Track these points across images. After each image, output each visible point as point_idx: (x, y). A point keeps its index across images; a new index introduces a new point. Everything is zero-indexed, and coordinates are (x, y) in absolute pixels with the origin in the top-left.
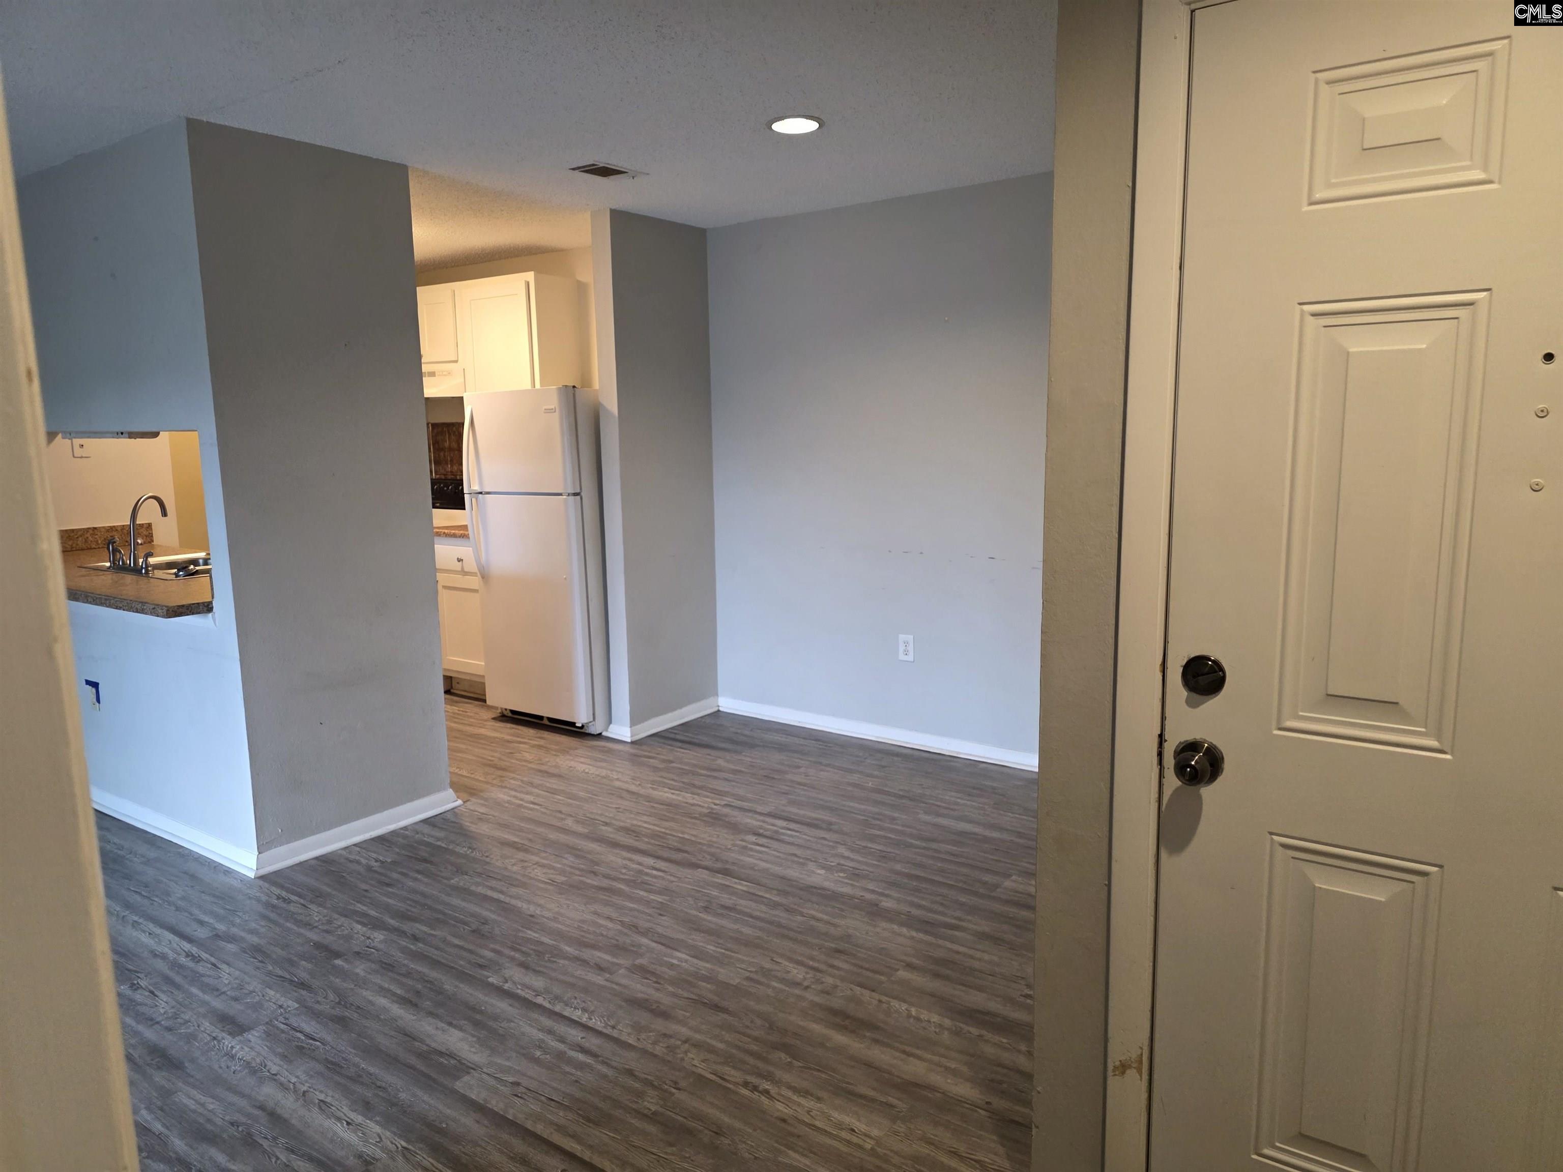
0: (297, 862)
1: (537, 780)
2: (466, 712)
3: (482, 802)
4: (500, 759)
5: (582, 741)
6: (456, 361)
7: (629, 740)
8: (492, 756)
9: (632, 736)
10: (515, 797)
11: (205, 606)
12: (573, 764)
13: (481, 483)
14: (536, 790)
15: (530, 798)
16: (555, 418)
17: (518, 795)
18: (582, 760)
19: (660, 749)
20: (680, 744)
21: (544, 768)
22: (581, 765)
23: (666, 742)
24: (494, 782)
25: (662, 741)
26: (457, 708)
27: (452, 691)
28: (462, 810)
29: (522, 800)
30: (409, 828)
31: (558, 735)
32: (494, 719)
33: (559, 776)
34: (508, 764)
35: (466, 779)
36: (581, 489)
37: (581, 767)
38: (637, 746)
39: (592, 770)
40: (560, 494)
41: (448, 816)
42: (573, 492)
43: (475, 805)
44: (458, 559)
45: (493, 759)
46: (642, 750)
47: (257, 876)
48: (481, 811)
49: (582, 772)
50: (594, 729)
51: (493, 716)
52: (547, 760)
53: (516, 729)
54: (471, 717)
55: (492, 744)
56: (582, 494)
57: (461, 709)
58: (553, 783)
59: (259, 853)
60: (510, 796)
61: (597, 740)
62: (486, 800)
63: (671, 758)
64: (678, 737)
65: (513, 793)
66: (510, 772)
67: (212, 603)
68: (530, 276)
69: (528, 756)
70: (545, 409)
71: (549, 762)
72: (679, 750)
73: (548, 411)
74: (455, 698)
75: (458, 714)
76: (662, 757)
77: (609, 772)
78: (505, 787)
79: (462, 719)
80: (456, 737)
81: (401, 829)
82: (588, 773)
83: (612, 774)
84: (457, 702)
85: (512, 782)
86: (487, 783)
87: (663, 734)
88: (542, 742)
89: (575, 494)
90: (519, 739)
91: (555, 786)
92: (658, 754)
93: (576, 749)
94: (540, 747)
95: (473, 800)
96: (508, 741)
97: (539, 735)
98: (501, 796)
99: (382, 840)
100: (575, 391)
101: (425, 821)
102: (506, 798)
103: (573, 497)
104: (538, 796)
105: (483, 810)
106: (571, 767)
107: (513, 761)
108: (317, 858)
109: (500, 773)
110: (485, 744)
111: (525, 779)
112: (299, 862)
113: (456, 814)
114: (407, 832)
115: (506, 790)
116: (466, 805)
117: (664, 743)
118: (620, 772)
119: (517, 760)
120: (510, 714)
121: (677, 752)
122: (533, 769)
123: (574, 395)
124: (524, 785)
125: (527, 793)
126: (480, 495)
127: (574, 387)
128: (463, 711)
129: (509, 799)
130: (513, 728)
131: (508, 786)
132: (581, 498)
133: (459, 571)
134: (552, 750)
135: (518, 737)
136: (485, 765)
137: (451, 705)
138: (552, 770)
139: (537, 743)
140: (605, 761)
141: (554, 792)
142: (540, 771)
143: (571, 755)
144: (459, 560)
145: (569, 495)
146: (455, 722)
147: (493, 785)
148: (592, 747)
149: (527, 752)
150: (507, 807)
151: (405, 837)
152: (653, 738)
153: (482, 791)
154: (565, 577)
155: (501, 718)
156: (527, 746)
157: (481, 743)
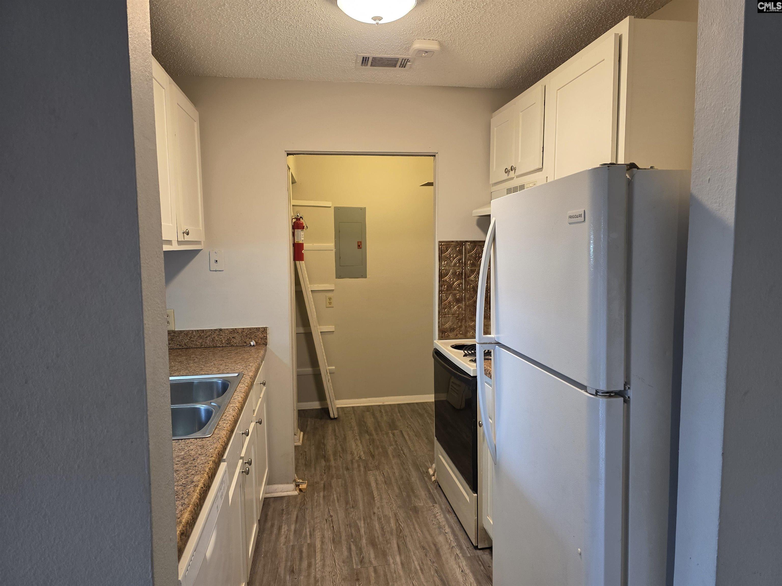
6: (540, 169)
13: (497, 330)
16: (584, 233)
36: (627, 383)
40: (583, 387)
42: (608, 388)
56: (631, 393)
89: (609, 394)
123: (630, 185)
127: (633, 168)
132: (627, 401)
145: (597, 394)
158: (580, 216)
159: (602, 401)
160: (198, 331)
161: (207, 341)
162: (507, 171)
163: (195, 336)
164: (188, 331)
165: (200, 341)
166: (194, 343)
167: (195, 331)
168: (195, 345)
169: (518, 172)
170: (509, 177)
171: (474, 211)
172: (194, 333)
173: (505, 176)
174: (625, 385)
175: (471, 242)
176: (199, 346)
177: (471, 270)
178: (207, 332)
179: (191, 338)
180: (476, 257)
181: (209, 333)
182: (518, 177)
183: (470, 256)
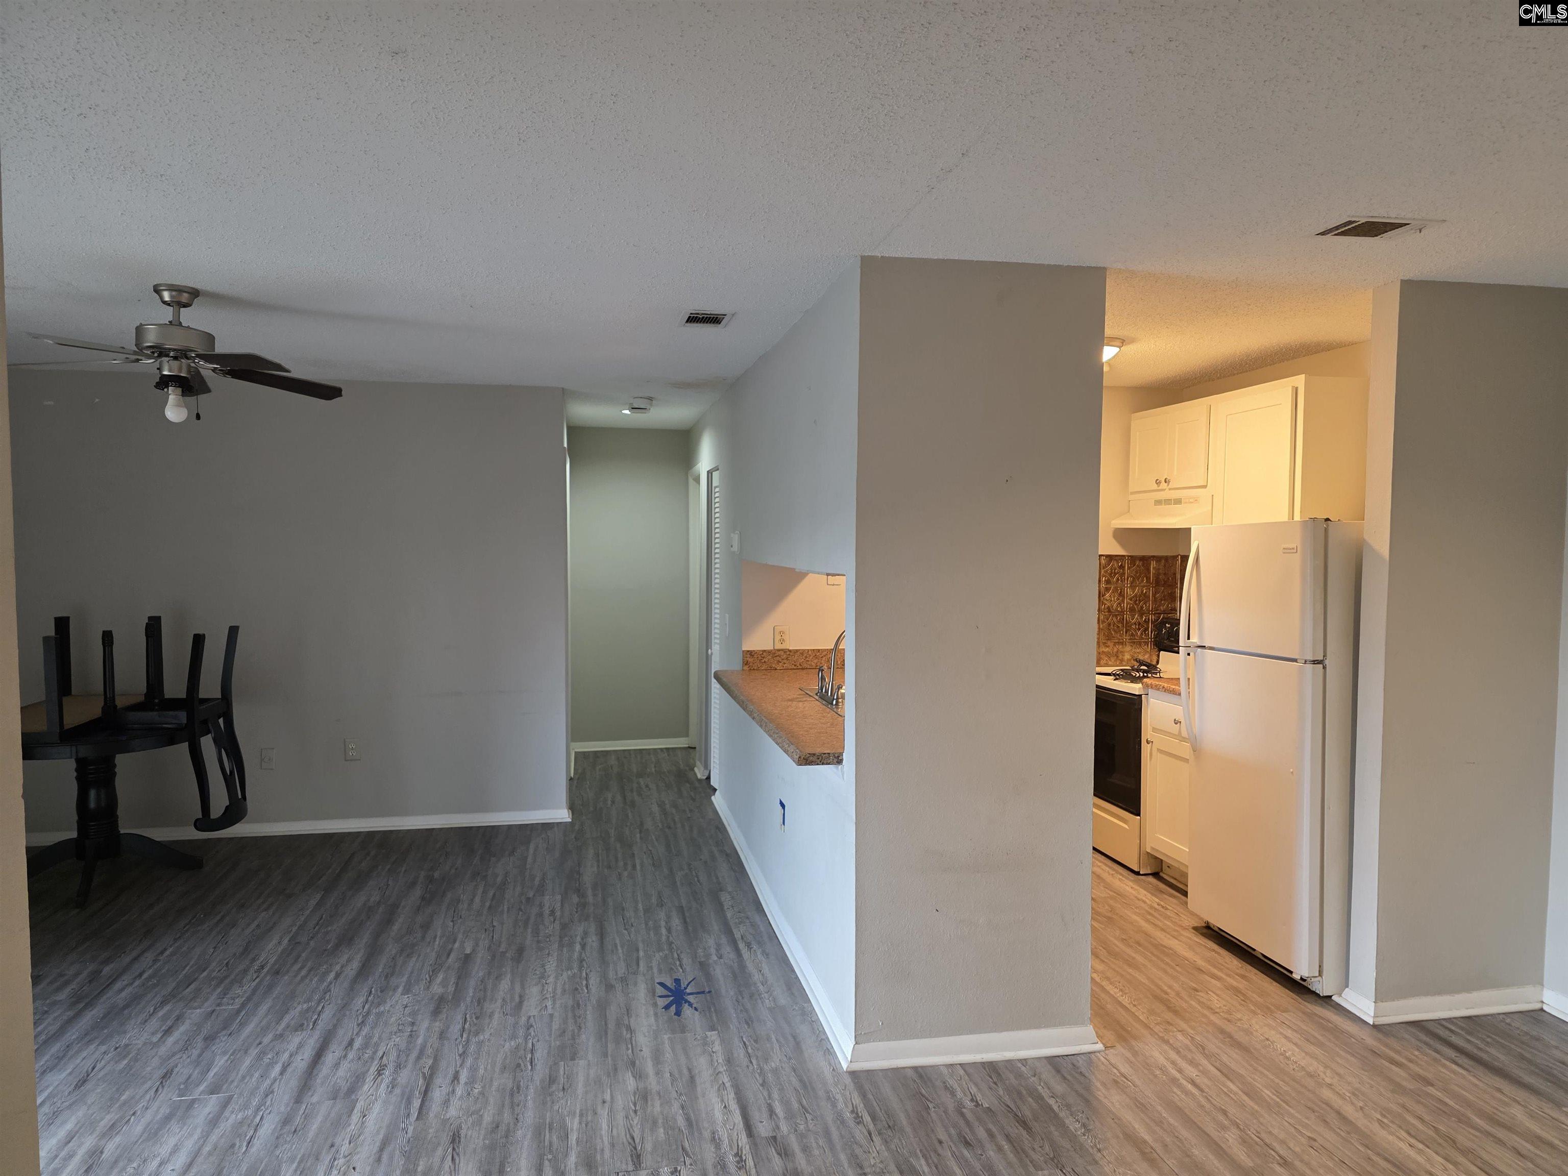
0: (893, 1067)
1: (1213, 1046)
2: (1167, 909)
3: (1129, 1055)
4: (1178, 994)
5: (1300, 1000)
6: (1205, 487)
7: (1370, 1021)
8: (1170, 987)
9: (1374, 1017)
10: (1173, 1063)
11: (835, 757)
12: (1272, 1035)
13: (1201, 636)
14: (1205, 1062)
15: (1192, 1072)
16: (1296, 559)
17: (1179, 1061)
18: (1289, 1033)
19: (1417, 1053)
20: (1452, 1053)
21: (1229, 1028)
22: (1284, 1040)
23: (1432, 1042)
24: (1157, 1029)
25: (1424, 1037)
26: (1157, 900)
27: (1161, 874)
28: (1099, 1059)
29: (1180, 1071)
30: (1029, 1062)
31: (1268, 979)
32: (1195, 928)
33: (1245, 1049)
34: (1184, 1005)
35: (1123, 1013)
37: (1282, 1045)
38: (1380, 1036)
39: (1296, 1055)
40: (1295, 660)
41: (1081, 1062)
42: (1312, 659)
43: (1118, 1058)
44: (1175, 720)
45: (1169, 991)
46: (1386, 1045)
47: (849, 1070)
48: (1123, 1070)
49: (1281, 1054)
50: (1323, 987)
51: (1196, 925)
52: (1239, 1016)
53: (1216, 952)
54: (1168, 918)
55: (1177, 968)
56: (1327, 662)
57: (1162, 903)
58: (1233, 1058)
59: (856, 1043)
60: (1167, 1059)
61: (1322, 1006)
62: (1135, 1053)
63: (1429, 1076)
64: (1454, 1039)
65: (1173, 1055)
66: (1183, 1019)
67: (842, 755)
68: (1300, 380)
69: (1216, 1003)
70: (1284, 549)
71: (1240, 1020)
72: (1448, 1063)
73: (1287, 551)
74: (1162, 886)
75: (1156, 909)
76: (1417, 1069)
77: (1321, 1069)
78: (1167, 1042)
79: (1155, 917)
80: (1138, 943)
81: (1020, 1060)
82: (1288, 1058)
83: (1325, 1073)
84: (1162, 892)
85: (1180, 1036)
86: (1147, 1027)
87: (1429, 1026)
88: (1241, 985)
89: (1315, 662)
90: (1215, 971)
91: (1233, 1066)
92: (1411, 1061)
93: (1286, 1010)
94: (1236, 991)
95: (1120, 1048)
96: (1200, 970)
97: (1242, 972)
98: (1156, 1054)
99: (991, 1069)
100: (1328, 526)
101: (1052, 1060)
102: (1162, 1060)
103: (1312, 665)
104: (1204, 1072)
105: (1125, 1069)
106: (1268, 1039)
107: (1193, 1003)
108: (915, 1068)
109: (1169, 1016)
110: (1167, 964)
111: (1198, 1038)
112: (895, 1067)
113: (1090, 1063)
114: (1023, 1068)
115: (1166, 1047)
116: (1107, 1052)
117: (1426, 1044)
118: (1338, 1074)
119: (1199, 1002)
120: (1217, 930)
121: (1444, 1066)
122: (1214, 1024)
123: (1326, 530)
124: (1192, 1048)
125: (1192, 1062)
126: (1199, 650)
127: (1327, 520)
128: (1163, 907)
129: (1165, 1063)
130: (1214, 950)
131: (1171, 1041)
132: (1324, 668)
133: (1176, 735)
134: (1251, 1001)
135: (1215, 967)
136: (1156, 997)
137: (1152, 894)
138: (1240, 1037)
139: (1235, 984)
140: (1320, 1045)
141: (1227, 1073)
142: (1222, 1031)
143: (1275, 1019)
144: (1176, 722)
145: (1305, 662)
146: (1147, 921)
147: (1153, 1033)
148: (1311, 1016)
149: (1217, 995)
150: (1156, 1076)
151: (1019, 1075)
152: (1412, 1029)
153: (1135, 1038)
154: (1291, 770)
155: (1205, 931)
156: (1218, 984)
157: (1162, 961)
158: (1293, 549)
159: (1309, 667)
160: (813, 650)
161: (822, 661)
162: (1158, 482)
163: (810, 656)
164: (804, 650)
165: (815, 661)
166: (809, 663)
167: (811, 650)
168: (810, 665)
169: (1171, 485)
170: (1160, 488)
171: (1113, 522)
172: (810, 653)
173: (1155, 487)
174: (1324, 656)
175: (1107, 556)
176: (814, 667)
177: (1106, 588)
178: (822, 652)
179: (806, 657)
180: (1112, 573)
181: (825, 653)
182: (1170, 489)
183: (1106, 572)
